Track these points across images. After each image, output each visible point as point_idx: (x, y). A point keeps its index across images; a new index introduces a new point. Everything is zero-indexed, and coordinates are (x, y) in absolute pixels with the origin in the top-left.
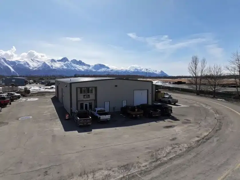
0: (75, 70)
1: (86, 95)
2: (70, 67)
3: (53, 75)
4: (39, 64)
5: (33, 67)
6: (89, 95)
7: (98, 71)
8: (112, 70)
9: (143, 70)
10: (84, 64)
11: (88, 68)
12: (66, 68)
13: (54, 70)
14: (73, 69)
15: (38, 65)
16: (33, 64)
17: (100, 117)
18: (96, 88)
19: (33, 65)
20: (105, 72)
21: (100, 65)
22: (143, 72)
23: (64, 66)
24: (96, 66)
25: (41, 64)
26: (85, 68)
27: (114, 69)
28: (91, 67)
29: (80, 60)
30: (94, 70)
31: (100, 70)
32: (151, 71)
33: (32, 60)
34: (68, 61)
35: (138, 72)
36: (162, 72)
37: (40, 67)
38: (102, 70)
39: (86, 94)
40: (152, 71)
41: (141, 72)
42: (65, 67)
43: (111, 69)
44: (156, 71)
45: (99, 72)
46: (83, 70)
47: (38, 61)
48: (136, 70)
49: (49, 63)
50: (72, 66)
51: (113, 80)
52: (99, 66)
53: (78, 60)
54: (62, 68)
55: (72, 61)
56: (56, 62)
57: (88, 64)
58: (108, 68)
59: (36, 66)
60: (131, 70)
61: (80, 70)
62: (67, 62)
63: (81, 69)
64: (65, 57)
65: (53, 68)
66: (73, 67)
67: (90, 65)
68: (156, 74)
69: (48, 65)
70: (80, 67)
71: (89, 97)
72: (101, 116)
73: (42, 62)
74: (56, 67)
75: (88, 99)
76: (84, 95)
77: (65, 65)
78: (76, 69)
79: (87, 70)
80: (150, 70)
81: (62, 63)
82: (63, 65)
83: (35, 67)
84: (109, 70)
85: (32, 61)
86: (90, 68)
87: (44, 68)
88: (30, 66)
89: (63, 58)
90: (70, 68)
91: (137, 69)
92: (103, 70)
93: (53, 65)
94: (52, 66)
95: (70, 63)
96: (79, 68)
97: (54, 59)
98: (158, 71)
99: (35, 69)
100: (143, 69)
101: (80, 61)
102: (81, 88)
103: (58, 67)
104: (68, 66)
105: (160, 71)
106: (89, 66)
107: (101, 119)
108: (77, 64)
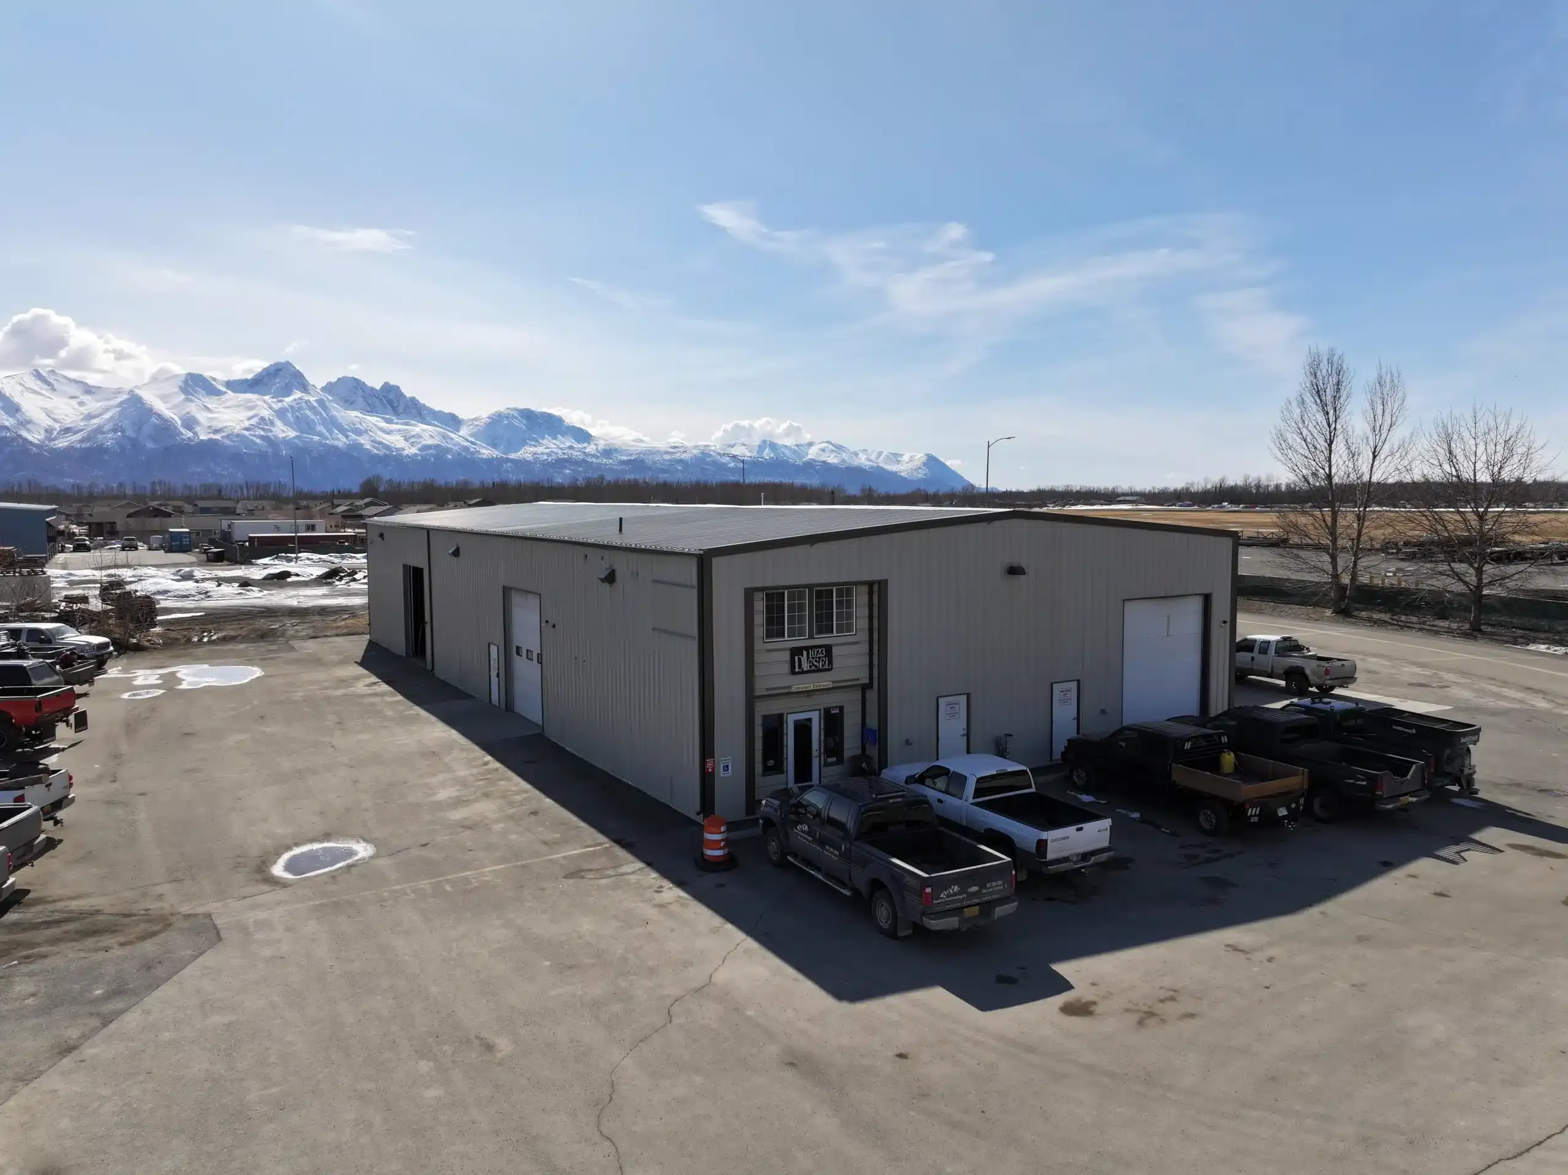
0: (358, 446)
1: (807, 648)
2: (320, 428)
3: (207, 487)
4: (93, 405)
5: (49, 431)
6: (828, 649)
7: (512, 456)
8: (608, 452)
9: (812, 453)
10: (413, 410)
11: (444, 437)
12: (292, 434)
13: (209, 450)
14: (341, 441)
15: (89, 417)
16: (48, 405)
17: (1042, 844)
18: (877, 590)
19: (49, 413)
20: (561, 463)
21: (528, 415)
22: (810, 465)
23: (279, 424)
24: (497, 420)
25: (107, 410)
26: (428, 434)
27: (618, 443)
28: (464, 431)
29: (386, 385)
30: (487, 452)
31: (526, 453)
32: (862, 461)
33: (38, 376)
34: (304, 387)
35: (779, 464)
36: (932, 461)
37: (99, 430)
38: (540, 450)
39: (811, 637)
40: (873, 457)
41: (799, 462)
42: (283, 431)
43: (600, 447)
44: (896, 457)
45: (520, 464)
46: (414, 450)
47: (89, 390)
48: (767, 454)
49: (164, 398)
50: (333, 423)
51: (997, 524)
52: (520, 423)
53: (375, 382)
54: (262, 437)
55: (329, 388)
56: (219, 393)
57: (447, 410)
58: (582, 436)
59: (68, 422)
60: (734, 451)
61: (388, 447)
62: (297, 395)
63: (396, 441)
64: (282, 360)
65: (195, 433)
66: (343, 431)
67: (461, 415)
68: (894, 475)
69: (159, 416)
70: (389, 433)
71: (831, 662)
72: (1051, 836)
73: (118, 392)
74: (216, 431)
75: (823, 681)
76: (796, 652)
77: (281, 414)
78: (364, 441)
79: (436, 447)
80: (856, 454)
81: (264, 405)
82: (266, 413)
83: (67, 430)
84: (591, 449)
85: (36, 384)
86: (461, 438)
87: (130, 433)
88: (26, 423)
89: (266, 365)
90: (320, 434)
91: (773, 446)
92: (548, 448)
93: (202, 417)
94: (190, 423)
95: (321, 402)
96: (382, 437)
97: (207, 374)
98: (911, 459)
99: (62, 443)
100: (810, 444)
101: (388, 388)
102: (774, 597)
103: (236, 431)
104: (302, 423)
105: (920, 457)
106: (453, 421)
107: (1051, 855)
108: (371, 410)
